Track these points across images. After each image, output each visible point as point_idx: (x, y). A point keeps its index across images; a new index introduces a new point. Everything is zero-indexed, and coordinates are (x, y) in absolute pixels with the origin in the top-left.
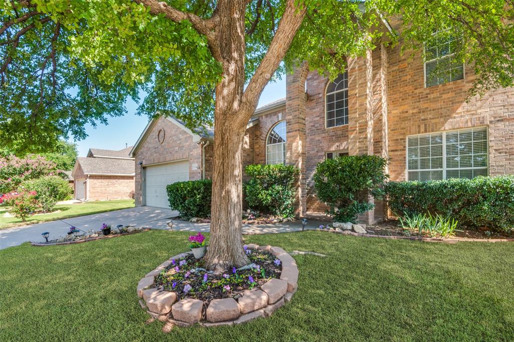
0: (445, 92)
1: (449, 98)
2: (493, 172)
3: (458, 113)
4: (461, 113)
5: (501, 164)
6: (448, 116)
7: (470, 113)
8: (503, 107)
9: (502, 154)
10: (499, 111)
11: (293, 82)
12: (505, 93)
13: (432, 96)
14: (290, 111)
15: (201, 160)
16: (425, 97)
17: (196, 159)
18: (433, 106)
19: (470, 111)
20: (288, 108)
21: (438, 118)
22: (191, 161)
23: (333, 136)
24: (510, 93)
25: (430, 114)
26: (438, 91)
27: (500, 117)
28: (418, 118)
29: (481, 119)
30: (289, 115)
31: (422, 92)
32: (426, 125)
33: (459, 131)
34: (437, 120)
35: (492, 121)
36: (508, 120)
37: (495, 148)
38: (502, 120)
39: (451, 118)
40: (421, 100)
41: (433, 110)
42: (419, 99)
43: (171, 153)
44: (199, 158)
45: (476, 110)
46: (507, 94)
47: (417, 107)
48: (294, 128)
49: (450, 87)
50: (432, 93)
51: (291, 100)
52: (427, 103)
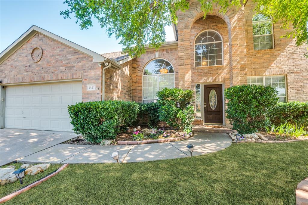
0: (265, 54)
1: (267, 58)
2: (290, 99)
3: (272, 67)
4: (273, 66)
5: (294, 95)
6: (267, 68)
7: (278, 67)
8: (293, 66)
9: (294, 90)
10: (292, 68)
11: (185, 28)
12: (294, 59)
13: (258, 56)
14: (183, 50)
15: (100, 81)
16: (254, 56)
17: (93, 79)
18: (259, 61)
19: (278, 66)
20: (180, 47)
21: (262, 68)
22: (86, 82)
23: (202, 72)
24: (296, 59)
25: (258, 65)
26: (261, 53)
27: (292, 71)
28: (251, 67)
29: (284, 71)
30: (181, 53)
31: (253, 53)
32: (255, 71)
33: (271, 77)
34: (261, 69)
35: (289, 73)
36: (296, 73)
37: (290, 87)
38: (293, 73)
39: (269, 69)
40: (252, 57)
41: (259, 63)
42: (251, 56)
43: (53, 73)
44: (99, 79)
45: (281, 66)
46: (295, 59)
47: (250, 61)
48: (186, 63)
49: (267, 52)
50: (258, 54)
51: (183, 41)
52: (256, 59)
